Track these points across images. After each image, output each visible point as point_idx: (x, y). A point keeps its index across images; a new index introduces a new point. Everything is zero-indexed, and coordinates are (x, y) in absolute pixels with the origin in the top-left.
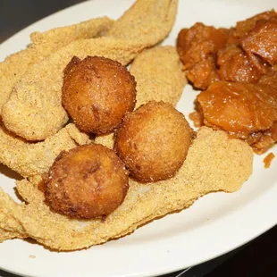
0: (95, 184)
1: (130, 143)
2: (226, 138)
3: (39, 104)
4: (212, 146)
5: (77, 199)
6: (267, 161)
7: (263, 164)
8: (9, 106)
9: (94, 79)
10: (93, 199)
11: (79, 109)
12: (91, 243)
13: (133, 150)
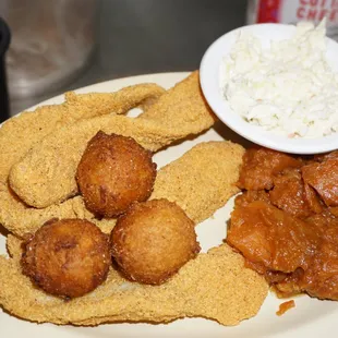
0: (64, 260)
1: (121, 233)
2: (242, 264)
3: (50, 174)
4: (222, 268)
5: (42, 269)
6: (284, 307)
7: (278, 309)
8: (19, 168)
9: (109, 160)
10: (56, 274)
11: (88, 186)
12: (44, 319)
13: (121, 241)
